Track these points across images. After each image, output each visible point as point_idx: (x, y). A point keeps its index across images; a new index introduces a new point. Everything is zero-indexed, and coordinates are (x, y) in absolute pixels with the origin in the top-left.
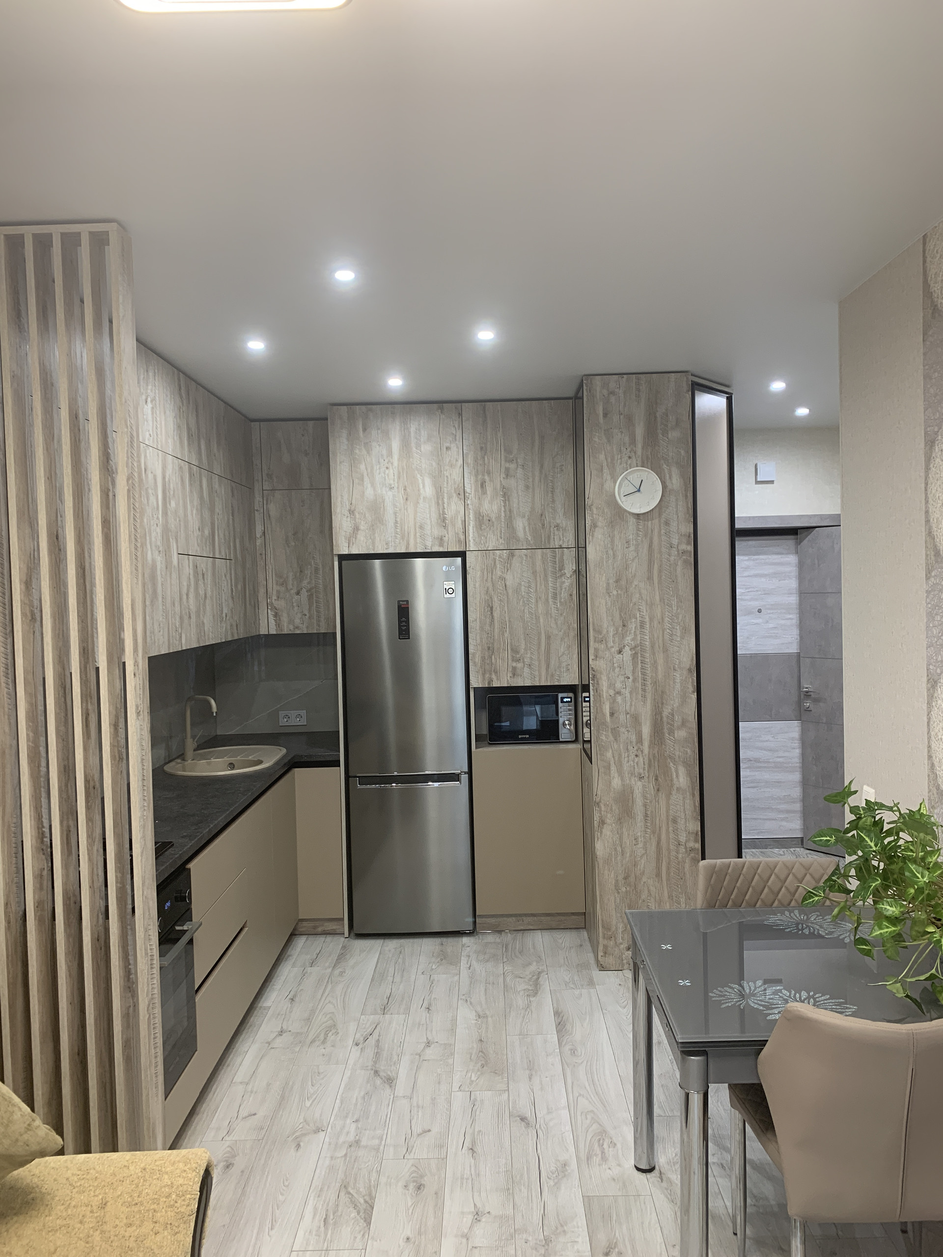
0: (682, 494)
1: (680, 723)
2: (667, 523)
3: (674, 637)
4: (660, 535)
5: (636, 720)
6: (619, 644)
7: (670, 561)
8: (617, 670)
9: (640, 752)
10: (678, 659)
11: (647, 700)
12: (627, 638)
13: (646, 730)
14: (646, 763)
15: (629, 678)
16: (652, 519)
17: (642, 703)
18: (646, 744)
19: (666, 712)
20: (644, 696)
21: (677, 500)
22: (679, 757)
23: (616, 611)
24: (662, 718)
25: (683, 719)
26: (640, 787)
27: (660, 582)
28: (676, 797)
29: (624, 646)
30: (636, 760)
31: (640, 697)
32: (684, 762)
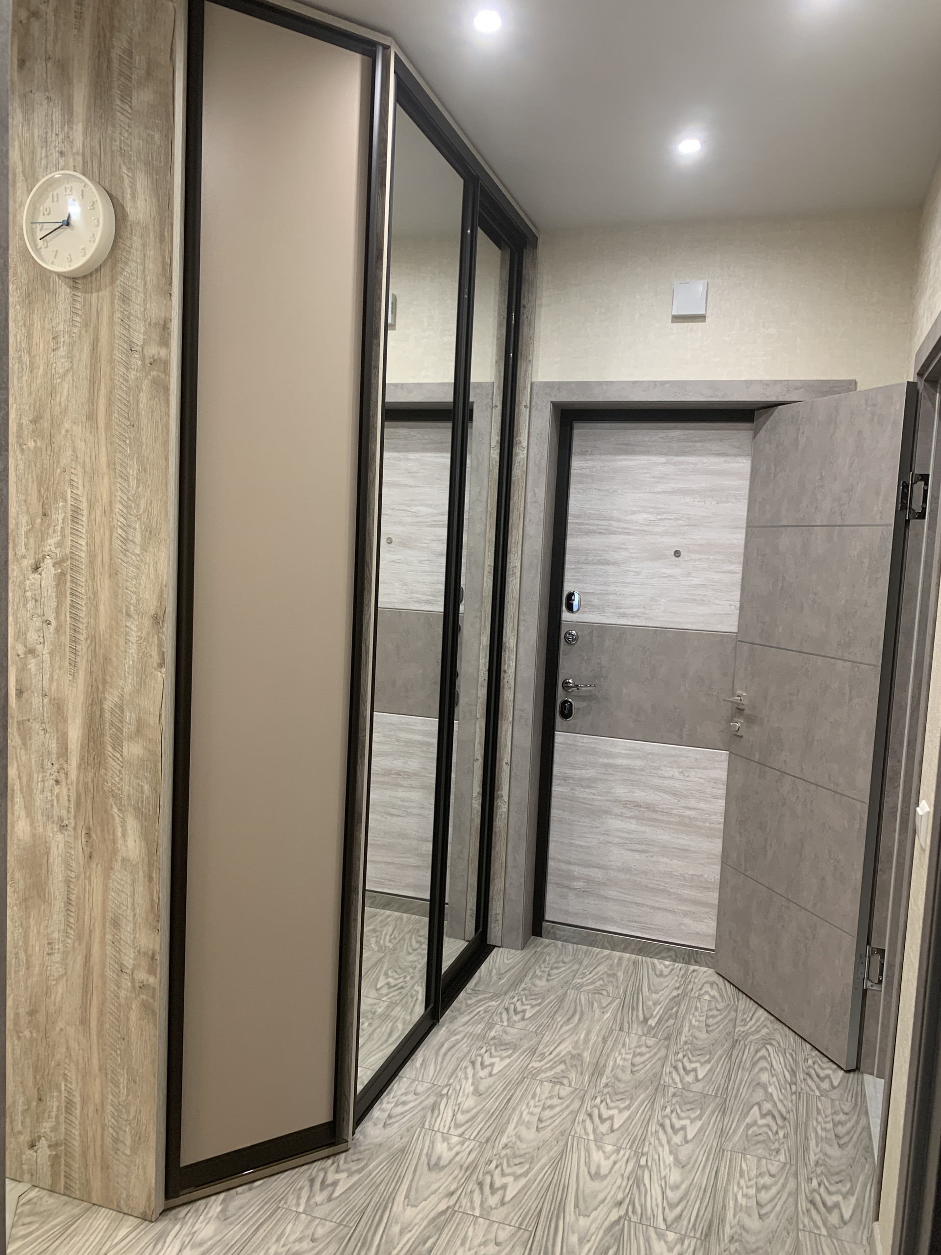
0: (154, 232)
1: (133, 728)
2: (125, 299)
3: (130, 546)
4: (111, 324)
5: (58, 707)
6: (35, 553)
7: (127, 381)
8: (30, 605)
9: (63, 776)
10: (134, 593)
11: (78, 673)
12: (49, 541)
13: (75, 733)
14: (72, 799)
15: (49, 624)
16: (99, 290)
17: (71, 678)
18: (74, 761)
19: (110, 701)
20: (74, 664)
21: (144, 245)
22: (129, 797)
23: (33, 481)
24: (102, 711)
25: (139, 720)
26: (60, 846)
27: (108, 427)
28: (120, 876)
29: (44, 557)
30: (57, 790)
31: (67, 664)
32: (137, 809)
